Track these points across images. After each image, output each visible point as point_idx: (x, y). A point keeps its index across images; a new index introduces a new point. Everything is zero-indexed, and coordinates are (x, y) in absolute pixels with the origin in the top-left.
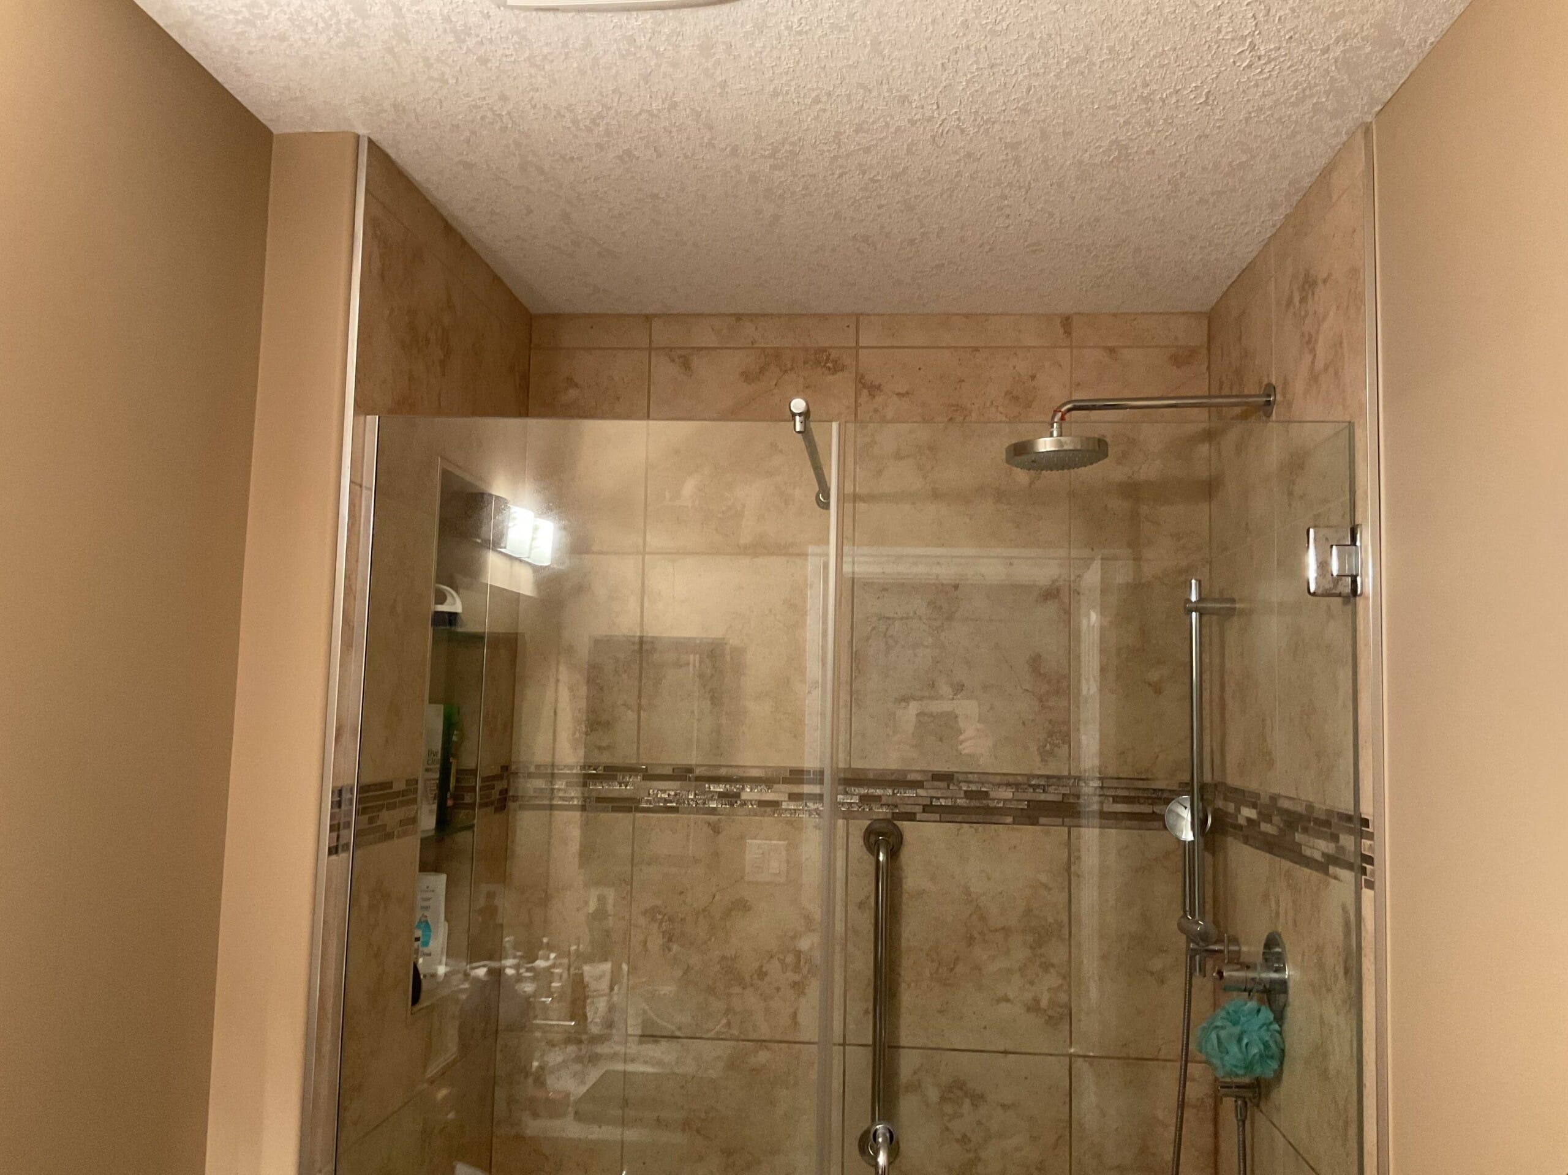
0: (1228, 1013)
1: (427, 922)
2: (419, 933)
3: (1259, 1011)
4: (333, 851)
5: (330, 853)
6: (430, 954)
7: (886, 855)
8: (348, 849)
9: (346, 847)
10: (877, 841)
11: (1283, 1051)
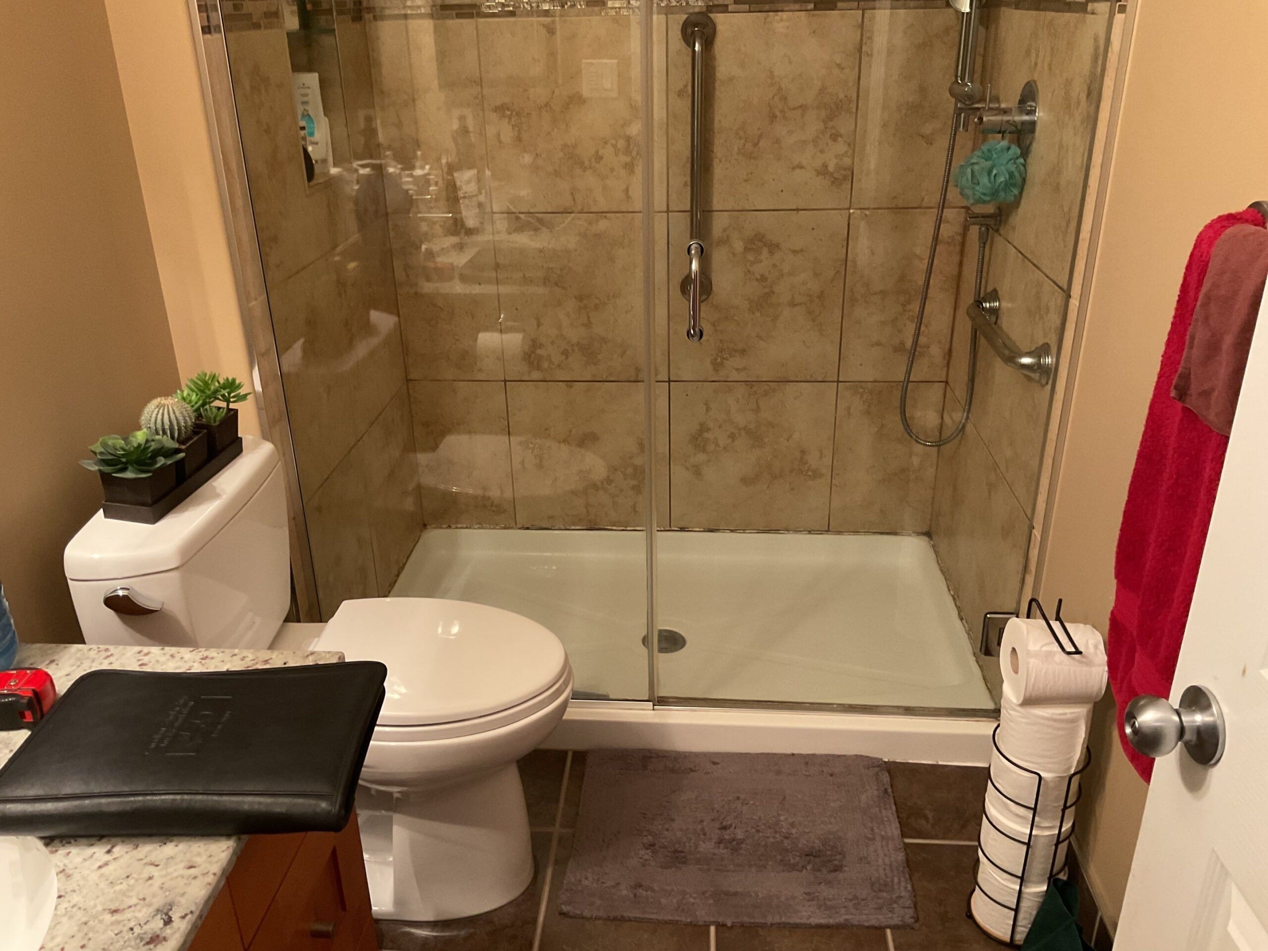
0: (983, 153)
1: (309, 115)
2: (302, 123)
3: (1009, 148)
4: (206, 30)
5: (204, 32)
6: (317, 143)
7: (701, 45)
8: (220, 32)
9: (217, 29)
10: (693, 32)
11: (1024, 180)
